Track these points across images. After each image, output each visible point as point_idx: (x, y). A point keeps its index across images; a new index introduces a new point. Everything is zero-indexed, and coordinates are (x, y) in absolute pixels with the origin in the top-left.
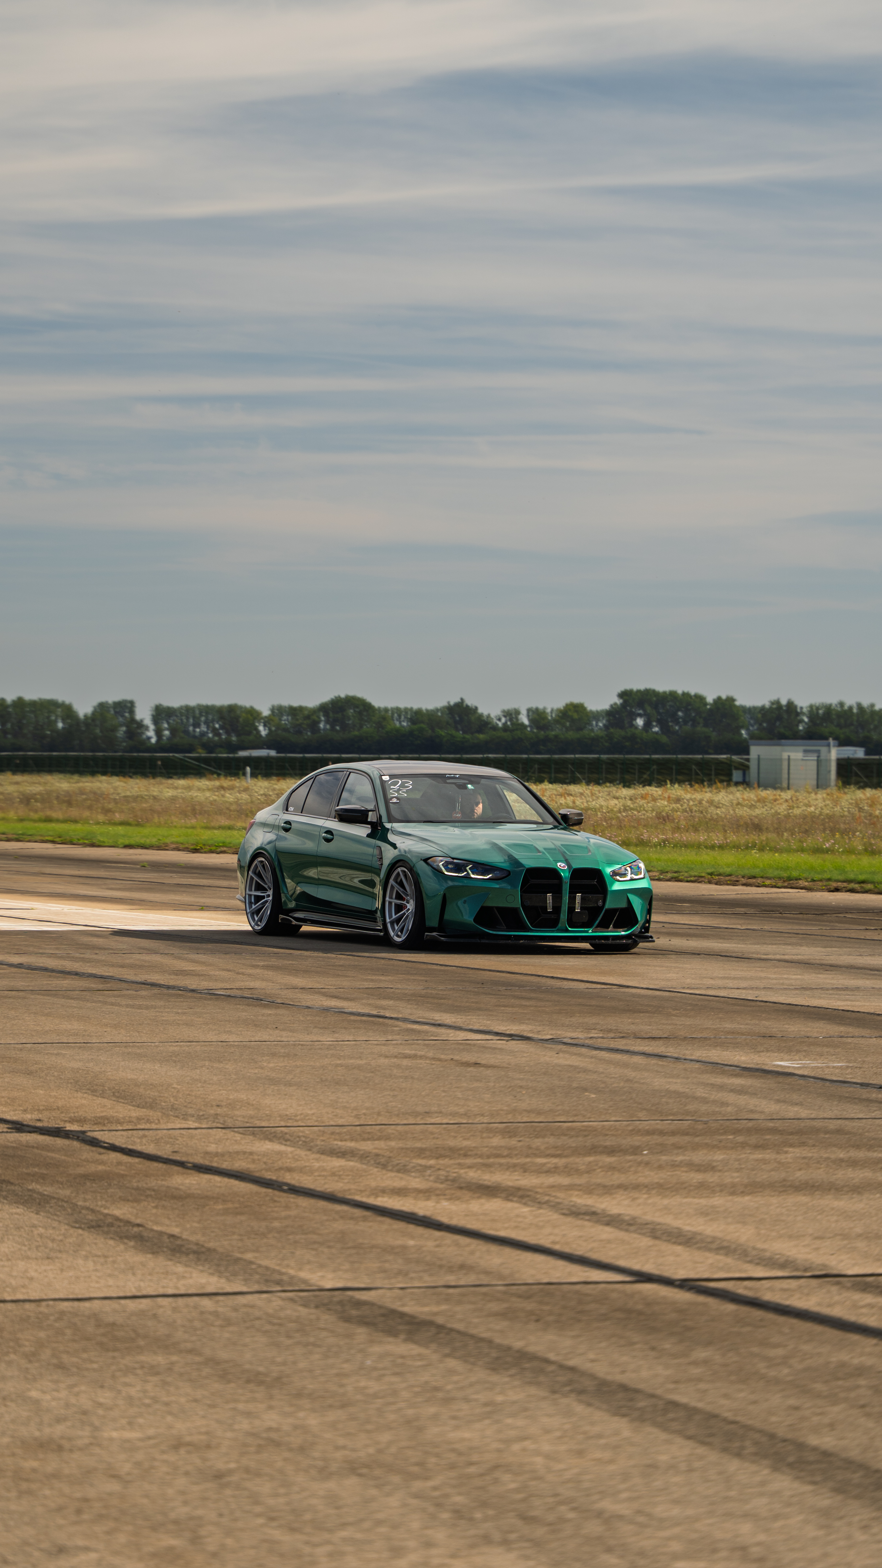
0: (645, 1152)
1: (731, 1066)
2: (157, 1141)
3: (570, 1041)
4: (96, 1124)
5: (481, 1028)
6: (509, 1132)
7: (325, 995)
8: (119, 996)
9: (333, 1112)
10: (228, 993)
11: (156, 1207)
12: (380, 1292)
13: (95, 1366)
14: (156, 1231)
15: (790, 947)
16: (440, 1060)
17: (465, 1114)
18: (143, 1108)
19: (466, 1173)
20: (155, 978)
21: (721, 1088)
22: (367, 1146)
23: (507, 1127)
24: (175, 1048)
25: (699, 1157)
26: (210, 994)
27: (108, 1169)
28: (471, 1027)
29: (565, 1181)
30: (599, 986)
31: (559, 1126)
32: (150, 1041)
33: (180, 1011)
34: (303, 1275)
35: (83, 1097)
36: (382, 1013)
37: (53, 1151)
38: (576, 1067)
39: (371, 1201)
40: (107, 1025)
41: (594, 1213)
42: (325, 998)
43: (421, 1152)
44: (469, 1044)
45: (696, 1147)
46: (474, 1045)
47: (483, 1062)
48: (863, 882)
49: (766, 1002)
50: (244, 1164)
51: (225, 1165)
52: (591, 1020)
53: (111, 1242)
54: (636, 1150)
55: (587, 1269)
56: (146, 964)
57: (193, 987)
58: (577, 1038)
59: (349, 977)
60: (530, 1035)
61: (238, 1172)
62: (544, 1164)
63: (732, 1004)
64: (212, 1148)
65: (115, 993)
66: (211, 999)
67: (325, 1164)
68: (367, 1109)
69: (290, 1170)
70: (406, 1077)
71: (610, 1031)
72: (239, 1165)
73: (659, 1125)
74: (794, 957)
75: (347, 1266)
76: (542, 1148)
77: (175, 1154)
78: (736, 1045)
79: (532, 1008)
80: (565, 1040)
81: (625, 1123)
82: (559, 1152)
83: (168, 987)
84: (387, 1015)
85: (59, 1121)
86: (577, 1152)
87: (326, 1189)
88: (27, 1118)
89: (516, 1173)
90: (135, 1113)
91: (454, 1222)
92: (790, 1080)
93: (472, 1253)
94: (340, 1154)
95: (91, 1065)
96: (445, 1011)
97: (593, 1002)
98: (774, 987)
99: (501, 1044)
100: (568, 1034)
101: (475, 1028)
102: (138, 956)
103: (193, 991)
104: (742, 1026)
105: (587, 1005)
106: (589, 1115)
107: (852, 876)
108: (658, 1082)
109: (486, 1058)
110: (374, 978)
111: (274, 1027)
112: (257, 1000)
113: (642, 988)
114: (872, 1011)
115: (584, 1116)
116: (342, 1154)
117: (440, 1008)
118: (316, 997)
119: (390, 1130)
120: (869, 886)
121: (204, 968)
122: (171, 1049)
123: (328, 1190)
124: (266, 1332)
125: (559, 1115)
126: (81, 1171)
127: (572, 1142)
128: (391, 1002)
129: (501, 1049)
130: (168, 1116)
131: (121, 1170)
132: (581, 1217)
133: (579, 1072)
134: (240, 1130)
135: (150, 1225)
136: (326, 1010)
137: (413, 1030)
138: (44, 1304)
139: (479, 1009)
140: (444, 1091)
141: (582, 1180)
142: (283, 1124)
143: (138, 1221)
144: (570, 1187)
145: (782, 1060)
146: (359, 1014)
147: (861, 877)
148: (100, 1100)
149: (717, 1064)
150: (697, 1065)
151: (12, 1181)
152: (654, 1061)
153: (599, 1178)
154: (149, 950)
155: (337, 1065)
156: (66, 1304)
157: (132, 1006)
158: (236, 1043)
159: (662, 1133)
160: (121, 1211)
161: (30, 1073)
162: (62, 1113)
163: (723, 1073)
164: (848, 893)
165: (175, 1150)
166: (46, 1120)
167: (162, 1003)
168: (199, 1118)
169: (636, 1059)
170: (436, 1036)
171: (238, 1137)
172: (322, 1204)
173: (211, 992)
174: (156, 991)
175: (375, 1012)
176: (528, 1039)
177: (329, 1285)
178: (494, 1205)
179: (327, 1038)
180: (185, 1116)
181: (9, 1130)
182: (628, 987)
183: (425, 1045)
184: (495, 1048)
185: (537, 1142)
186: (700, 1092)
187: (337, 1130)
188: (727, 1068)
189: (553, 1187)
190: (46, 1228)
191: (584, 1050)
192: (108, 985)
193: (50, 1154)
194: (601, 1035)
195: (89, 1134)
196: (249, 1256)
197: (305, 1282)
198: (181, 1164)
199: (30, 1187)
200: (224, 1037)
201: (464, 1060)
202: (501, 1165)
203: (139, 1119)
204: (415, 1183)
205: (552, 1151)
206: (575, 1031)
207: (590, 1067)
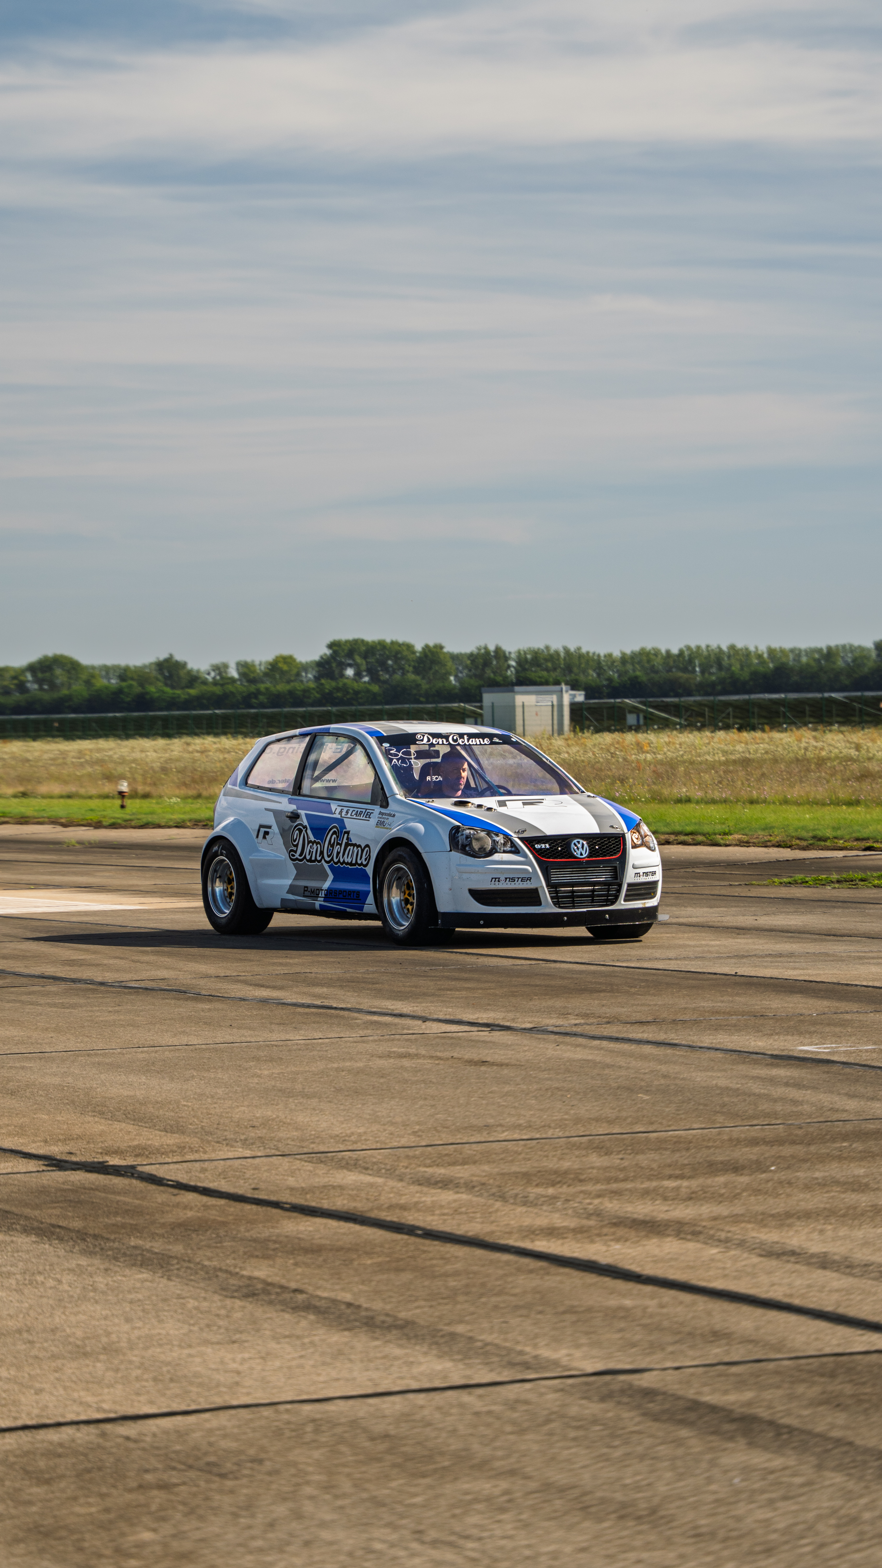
0: (773, 1168)
1: (757, 1053)
2: (223, 1174)
3: (555, 1029)
4: (136, 1156)
5: (448, 1017)
6: (602, 1149)
7: (246, 982)
8: (30, 993)
9: (385, 1130)
10: (143, 985)
11: (296, 1264)
12: (655, 1373)
13: (418, 1500)
14: (325, 1298)
15: (675, 909)
16: (440, 1058)
17: (530, 1126)
18: (172, 1132)
19: (601, 1203)
20: (50, 970)
21: (772, 1081)
22: (461, 1172)
23: (590, 1141)
24: (144, 1055)
25: (834, 1170)
26: (125, 987)
27: (199, 1215)
28: (436, 1017)
29: (723, 1210)
30: (523, 962)
31: (647, 1137)
32: (107, 1047)
33: (110, 1009)
34: (546, 1353)
35: (96, 1122)
36: (326, 1003)
37: (119, 1193)
38: (595, 1064)
39: (527, 1245)
40: (47, 1029)
41: (793, 1253)
42: (251, 988)
43: (527, 1177)
44: (452, 1038)
45: (823, 1159)
46: (459, 1038)
47: (489, 1059)
48: (691, 834)
49: (715, 974)
50: (345, 1202)
51: (326, 1205)
52: (558, 1003)
53: (287, 1316)
54: (759, 1166)
55: (860, 1332)
56: (28, 954)
57: (100, 979)
58: (562, 1026)
59: (253, 961)
60: (508, 1024)
61: (347, 1213)
62: (678, 1188)
63: (683, 978)
64: (291, 1181)
65: (22, 989)
66: (130, 993)
67: (434, 1199)
68: (418, 1123)
69: (404, 1208)
70: (424, 1081)
71: (586, 1016)
72: (340, 1203)
73: (755, 1132)
74: (690, 920)
75: (584, 1340)
76: (655, 1166)
77: (256, 1192)
78: (736, 1028)
79: (480, 991)
80: (551, 1029)
81: (713, 1130)
82: (678, 1172)
83: (74, 981)
84: (335, 1006)
85: (94, 1155)
86: (694, 1171)
87: (467, 1232)
88: (56, 1150)
89: (657, 1202)
90: (171, 1140)
91: (649, 1270)
92: (835, 1068)
93: (709, 1313)
94: (440, 1185)
95: (70, 1079)
96: (390, 998)
98: (705, 955)
99: (485, 1035)
100: (550, 1022)
101: (441, 1017)
102: (12, 945)
103: (102, 984)
104: (719, 1004)
105: (532, 985)
106: (664, 1122)
107: (678, 828)
108: (700, 1077)
109: (487, 1054)
110: (281, 961)
111: (228, 1024)
112: (181, 993)
113: (571, 963)
114: (835, 981)
115: (661, 1123)
116: (445, 1184)
117: (379, 993)
118: (239, 986)
119: (468, 1150)
120: (700, 838)
121: (93, 956)
122: (141, 1056)
123: (470, 1234)
124: (575, 1439)
125: (632, 1124)
126: (170, 1218)
127: (682, 1158)
128: (325, 990)
130: (208, 1142)
131: (213, 1214)
132: (785, 1258)
133: (603, 1068)
134: (303, 1156)
135: (310, 1289)
136: (264, 1001)
137: (376, 1022)
138: (282, 1408)
139: (425, 994)
140: (482, 1098)
141: (738, 1209)
142: (342, 1148)
143: (293, 1285)
144: (736, 1219)
145: (811, 1044)
146: (303, 1006)
147: (689, 829)
148: (117, 1126)
149: (740, 1051)
150: (720, 1055)
151: (105, 1235)
152: (669, 1051)
153: (758, 1204)
154: (16, 937)
155: (337, 1070)
156: (307, 1408)
157: (55, 1005)
158: (203, 1046)
159: (765, 1142)
160: (261, 1271)
161: (12, 1093)
162: (88, 1142)
163: (756, 1062)
164: (680, 846)
165: (253, 1186)
166: (78, 1152)
167: (82, 1001)
168: (246, 1143)
169: (648, 1049)
170: (409, 1029)
171: (309, 1167)
172: (479, 1252)
173: (123, 984)
174: (63, 986)
175: (318, 1003)
176: (508, 1028)
177: (590, 1369)
178: (670, 1246)
179: (297, 1037)
180: (229, 1143)
181: (49, 1168)
182: (555, 961)
183: (407, 1040)
184: (478, 1041)
185: (643, 1159)
186: (756, 1088)
187: (411, 1152)
188: (754, 1056)
189: (715, 1219)
190: (196, 1299)
191: (580, 1040)
192: (8, 981)
193: (118, 1198)
194: (582, 1021)
195: (140, 1169)
196: (460, 1329)
197: (556, 1363)
198: (276, 1205)
199: (132, 1244)
200: (185, 1040)
201: (466, 1057)
202: (631, 1191)
203: (181, 1148)
204: (558, 1220)
205: (668, 1171)
206: (551, 1018)
207: (608, 1060)
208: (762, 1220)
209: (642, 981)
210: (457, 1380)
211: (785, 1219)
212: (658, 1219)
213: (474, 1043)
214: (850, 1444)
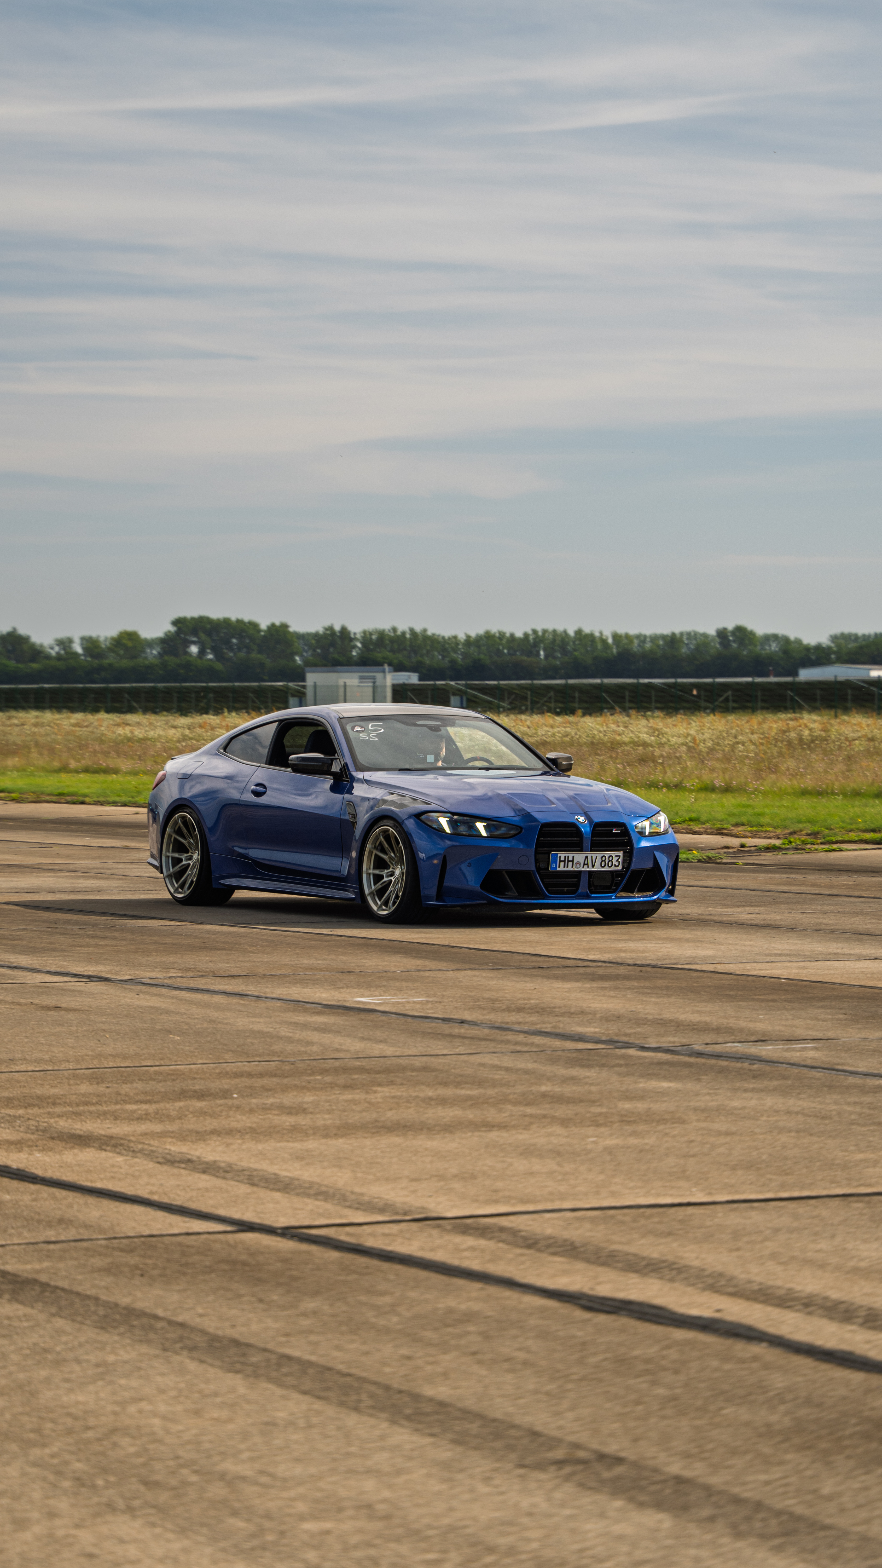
0: (235, 1096)
1: (312, 1003)
3: (149, 981)
5: (58, 970)
6: (96, 1078)
16: (19, 1004)
17: (50, 1061)
19: (56, 1122)
21: (305, 1026)
23: (94, 1072)
25: (289, 1099)
28: (48, 969)
29: (158, 1128)
31: (146, 1071)
38: (157, 1009)
41: (190, 1161)
43: (9, 1101)
44: (48, 987)
45: (285, 1089)
46: (53, 988)
47: (64, 1005)
49: (341, 936)
52: (169, 959)
54: (225, 1094)
55: (187, 1219)
58: (157, 978)
60: (108, 976)
62: (135, 1111)
63: (309, 939)
71: (188, 970)
73: (247, 1067)
76: (131, 1094)
78: (316, 982)
79: (108, 948)
80: (144, 981)
81: (212, 1065)
82: (148, 1098)
86: (166, 1097)
89: (107, 1121)
91: (49, 1174)
92: (372, 1016)
93: (70, 1206)
96: (21, 953)
97: (169, 940)
99: (80, 985)
100: (146, 974)
101: (52, 969)
104: (320, 962)
105: (163, 944)
106: (175, 1058)
108: (242, 1022)
109: (65, 1001)
114: (446, 943)
115: (170, 1059)
117: (12, 949)
125: (145, 1059)
127: (161, 1087)
129: (80, 992)
132: (176, 1165)
133: (161, 1014)
139: (54, 950)
140: (26, 1037)
141: (174, 1127)
144: (163, 1135)
145: (362, 996)
149: (299, 1001)
150: (279, 1004)
152: (235, 1000)
153: (191, 1123)
159: (250, 1075)
163: (306, 1011)
169: (218, 999)
170: (13, 979)
176: (107, 980)
178: (88, 1155)
184: (74, 991)
185: (126, 1088)
186: (284, 1031)
188: (308, 1006)
189: (146, 1134)
191: (164, 991)
194: (180, 975)
201: (44, 1003)
202: (91, 1113)
205: (142, 1097)
206: (154, 971)
207: (172, 1008)
208: (182, 1136)
209: (267, 941)
212: (96, 1134)
213: (63, 991)
214: (97, 1299)
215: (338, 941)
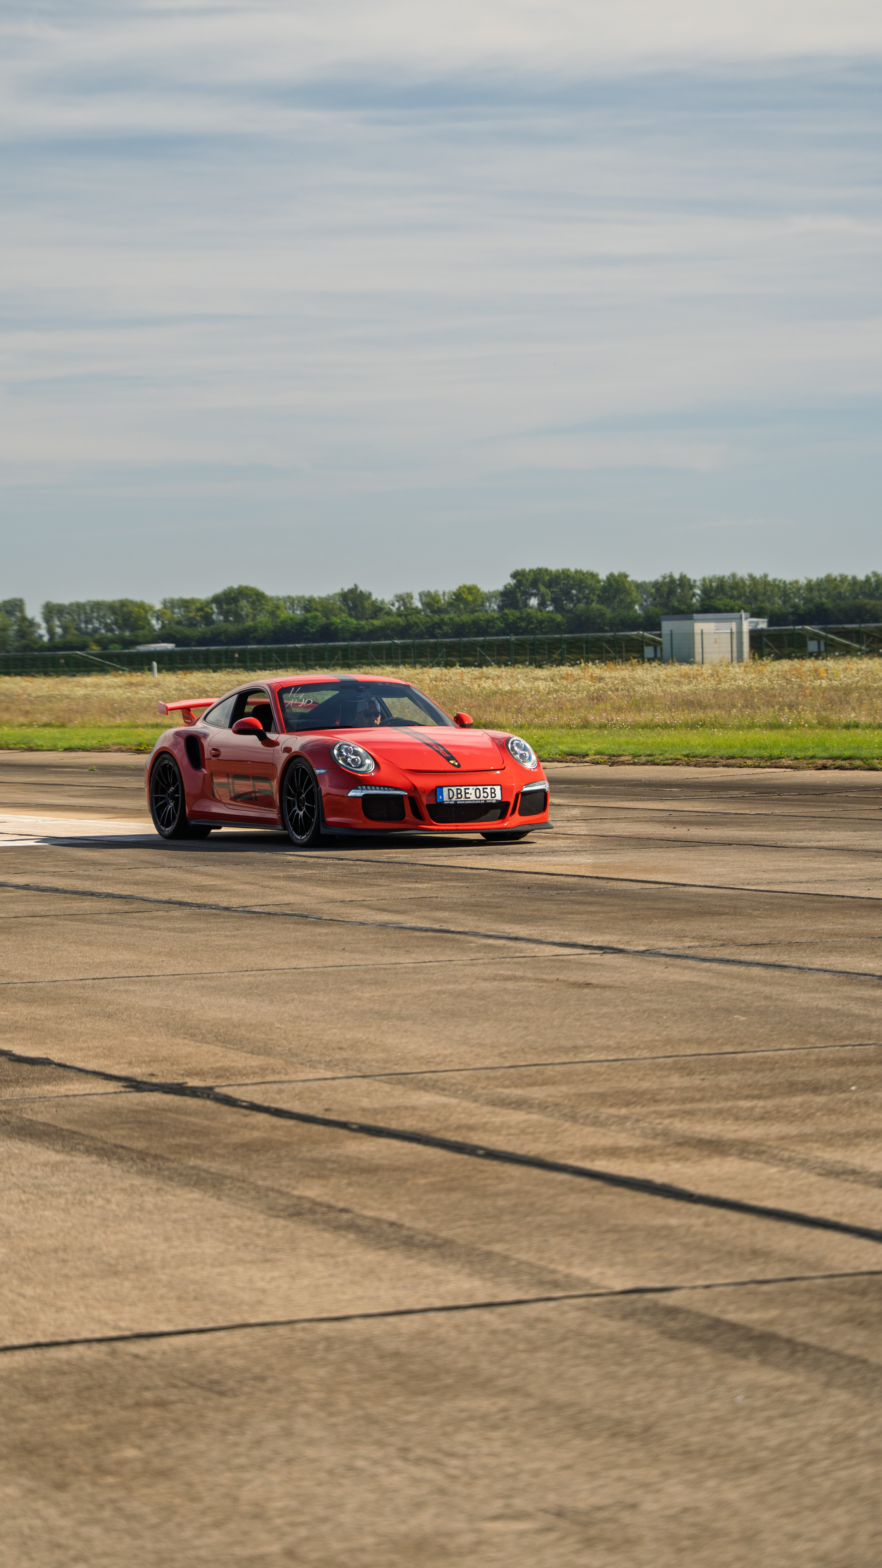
0: (853, 1088)
1: (865, 975)
2: (299, 1096)
3: (668, 952)
4: (217, 1077)
5: (563, 940)
6: (685, 1070)
7: (370, 907)
8: (152, 919)
9: (471, 1052)
10: (267, 909)
11: (349, 1184)
12: (683, 1292)
13: (412, 1418)
14: (370, 1218)
15: (818, 833)
16: (545, 981)
17: (619, 1047)
18: (259, 1054)
19: (671, 1123)
20: (178, 896)
21: (875, 1002)
22: (537, 1093)
23: (675, 1062)
24: (250, 979)
26: (249, 912)
27: (265, 1135)
28: (551, 940)
29: (792, 1130)
30: (652, 886)
31: (733, 1059)
32: (216, 970)
33: (228, 933)
34: (578, 1272)
35: (185, 1044)
36: (445, 927)
37: (190, 1114)
38: (699, 985)
39: (587, 1165)
40: (160, 953)
41: (854, 1172)
42: (373, 912)
43: (602, 1098)
44: (563, 961)
46: (569, 961)
47: (594, 981)
48: (849, 758)
49: (843, 896)
50: (414, 1122)
51: (394, 1125)
52: (677, 926)
53: (327, 1235)
54: (840, 1086)
56: (160, 880)
57: (225, 904)
58: (676, 948)
59: (382, 886)
60: (621, 947)
61: (413, 1133)
62: (752, 1109)
64: (365, 1103)
65: (146, 914)
66: (252, 918)
67: (505, 1119)
68: (507, 1045)
69: (471, 1128)
70: (523, 1004)
71: (703, 938)
72: (409, 1124)
73: (845, 1053)
74: (831, 843)
75: (620, 1259)
76: (734, 1086)
77: (328, 1113)
78: (851, 950)
79: (601, 915)
80: (663, 951)
81: (802, 1051)
82: (756, 1092)
83: (199, 906)
84: (452, 929)
85: (175, 1076)
86: (774, 1091)
87: (529, 1152)
88: (138, 1072)
89: (728, 1122)
90: (256, 1062)
91: (703, 1190)
93: (753, 1232)
94: (514, 1105)
95: (170, 1003)
97: (662, 905)
98: (837, 878)
99: (597, 958)
100: (664, 944)
101: (557, 940)
102: (146, 871)
103: (226, 909)
104: (839, 926)
105: (656, 909)
106: (755, 1043)
107: (836, 753)
108: (802, 999)
109: (593, 977)
110: (410, 885)
111: (341, 948)
112: (303, 917)
113: (700, 886)
115: (751, 1044)
116: (519, 1104)
117: (501, 918)
118: (362, 911)
119: (550, 1071)
120: (858, 763)
121: (224, 882)
122: (246, 979)
123: (532, 1154)
124: (586, 1357)
125: (722, 1044)
126: (235, 1139)
127: (765, 1078)
128: (447, 914)
129: (594, 965)
130: (292, 1064)
131: (279, 1135)
132: (844, 1177)
133: (707, 990)
134: (383, 1078)
135: (357, 1209)
136: (383, 925)
137: (490, 946)
138: (299, 1326)
139: (545, 918)
140: (577, 1020)
141: (808, 1128)
142: (425, 1069)
143: (341, 1205)
144: (803, 1138)
146: (421, 929)
147: (847, 753)
148: (205, 1047)
149: (849, 973)
150: (828, 976)
151: (166, 1156)
152: (777, 973)
153: (828, 1124)
154: (153, 863)
155: (439, 992)
156: (324, 1326)
157: (174, 930)
158: (312, 970)
159: (852, 1062)
160: (313, 1191)
161: (110, 1016)
162: (172, 1064)
163: (862, 983)
164: (837, 771)
165: (326, 1107)
166: (160, 1074)
167: (202, 925)
168: (329, 1065)
169: (756, 971)
170: (521, 952)
171: (387, 1088)
172: (536, 1172)
173: (247, 909)
174: (187, 910)
175: (437, 926)
176: (621, 951)
177: (619, 1286)
178: (731, 1165)
179: (406, 960)
180: (312, 1064)
181: (127, 1090)
182: (684, 885)
183: (516, 963)
184: (588, 964)
185: (724, 1080)
186: (856, 1008)
187: (492, 1074)
188: (863, 978)
189: (782, 1138)
190: (240, 1218)
191: (691, 963)
192: (134, 906)
193: (189, 1119)
194: (697, 944)
195: (217, 1090)
196: (498, 1248)
197: (586, 1282)
198: (344, 1125)
199: (191, 1164)
200: (294, 963)
201: (572, 979)
202: (704, 1111)
203: (264, 1070)
204: (623, 1140)
205: (746, 1092)
206: (666, 941)
207: (714, 982)
208: (829, 1139)
209: (767, 904)
210: (482, 1299)
211: (852, 1139)
212: (725, 1138)
213: (583, 966)
214: (864, 1362)
215: (840, 902)
